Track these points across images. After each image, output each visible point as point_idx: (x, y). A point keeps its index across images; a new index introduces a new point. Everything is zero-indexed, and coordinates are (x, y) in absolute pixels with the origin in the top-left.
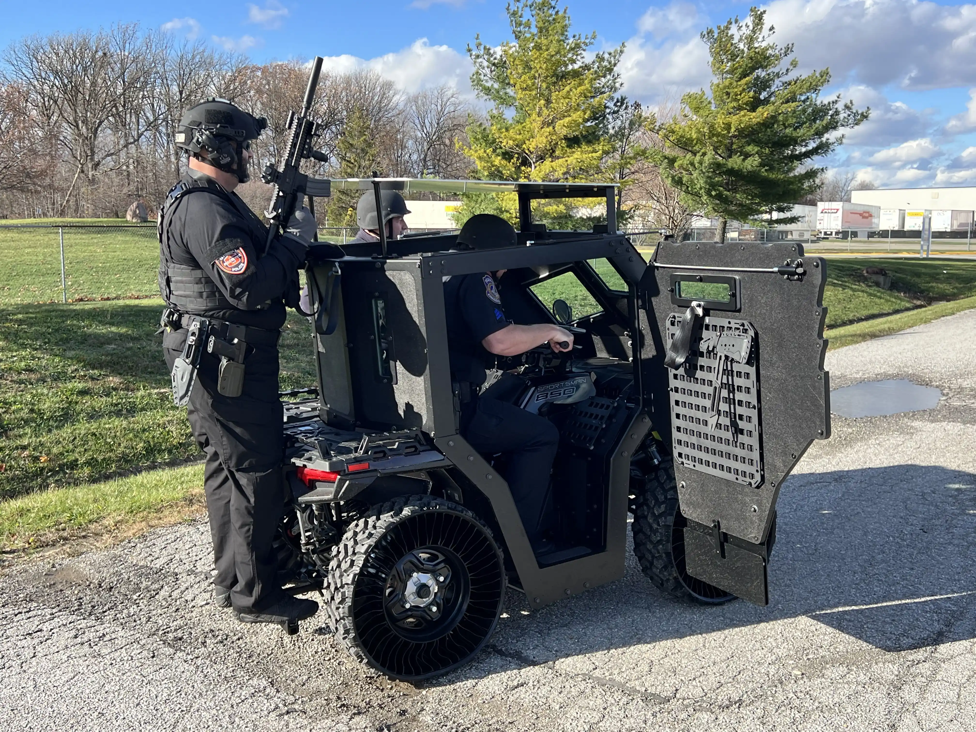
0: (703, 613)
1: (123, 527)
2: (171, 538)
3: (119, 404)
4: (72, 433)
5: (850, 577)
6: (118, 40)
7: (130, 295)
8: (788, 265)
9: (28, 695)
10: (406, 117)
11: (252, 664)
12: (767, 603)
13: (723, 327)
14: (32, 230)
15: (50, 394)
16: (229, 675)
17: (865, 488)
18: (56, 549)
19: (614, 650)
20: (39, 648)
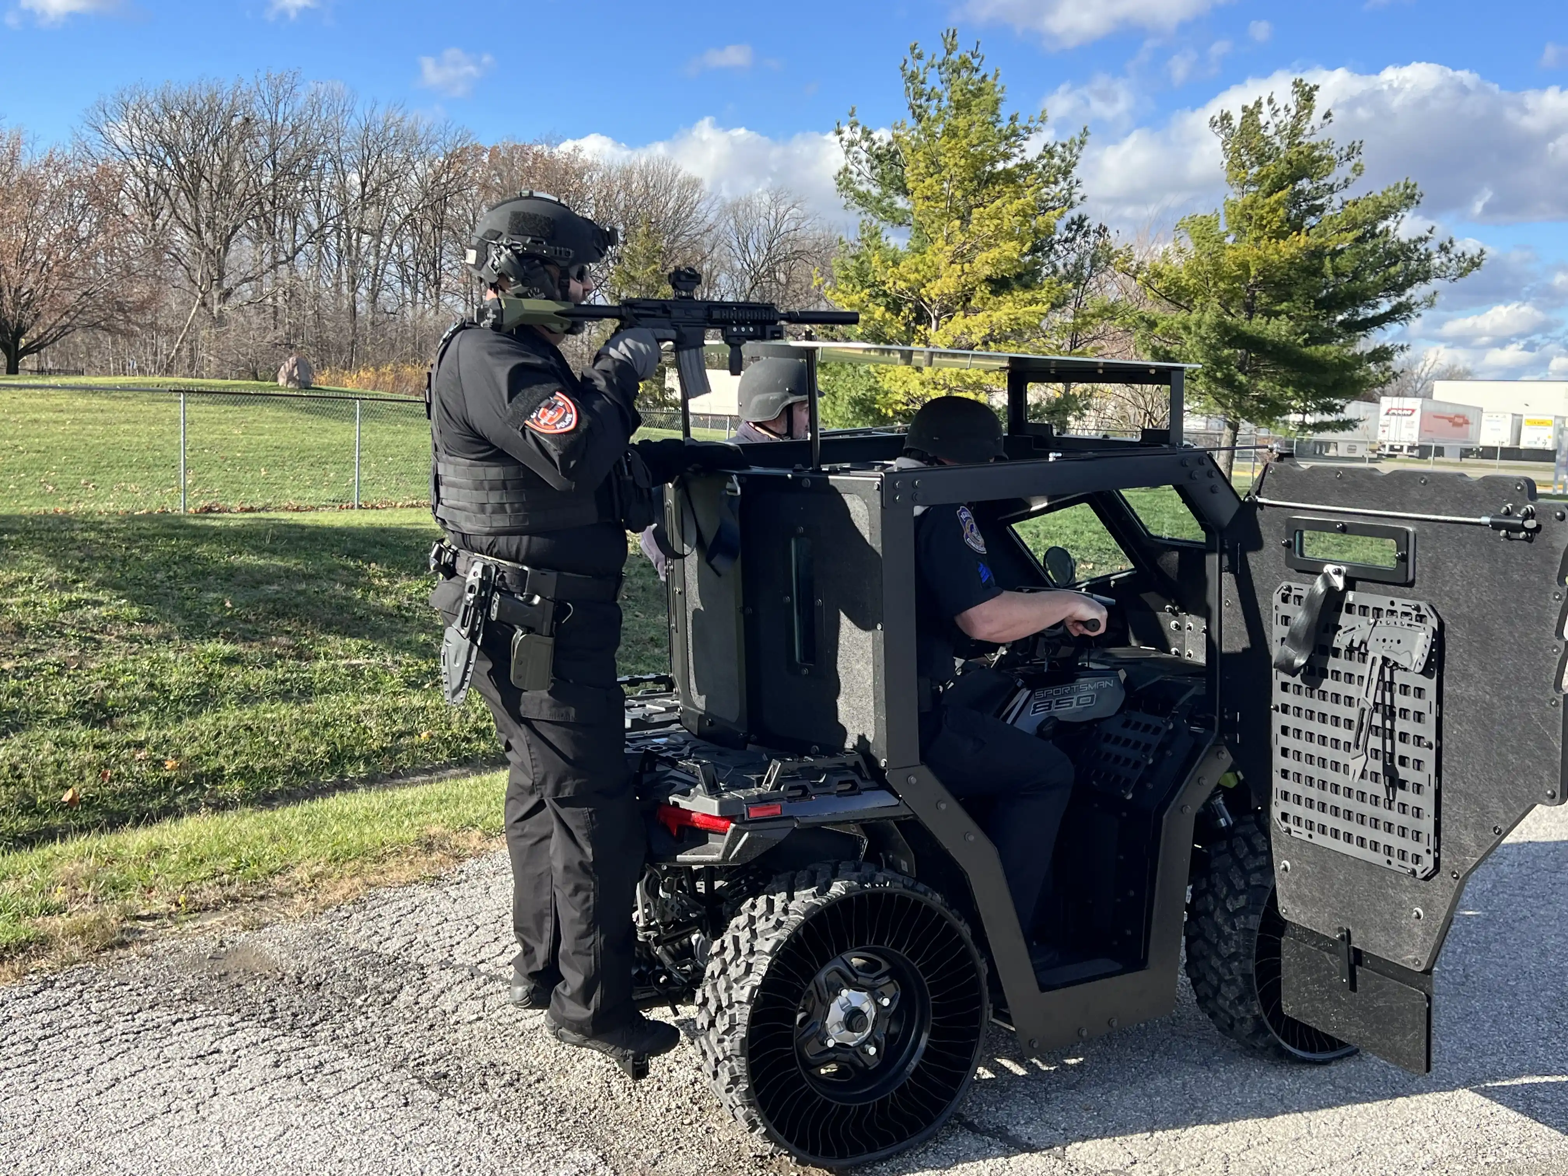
0: (1299, 1077)
1: (325, 884)
2: (405, 906)
3: (287, 680)
4: (214, 724)
5: (1530, 1025)
6: (267, 99)
7: (286, 504)
8: (1508, 513)
9: (214, 1159)
10: (717, 237)
11: (567, 1124)
12: (1428, 1069)
13: (1379, 610)
14: (130, 394)
15: (180, 661)
16: (534, 1140)
17: (1528, 875)
18: (221, 915)
19: (1160, 1133)
20: (221, 1081)
